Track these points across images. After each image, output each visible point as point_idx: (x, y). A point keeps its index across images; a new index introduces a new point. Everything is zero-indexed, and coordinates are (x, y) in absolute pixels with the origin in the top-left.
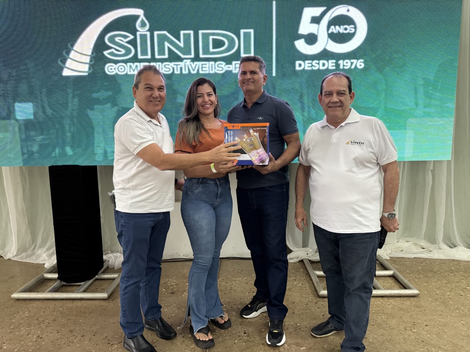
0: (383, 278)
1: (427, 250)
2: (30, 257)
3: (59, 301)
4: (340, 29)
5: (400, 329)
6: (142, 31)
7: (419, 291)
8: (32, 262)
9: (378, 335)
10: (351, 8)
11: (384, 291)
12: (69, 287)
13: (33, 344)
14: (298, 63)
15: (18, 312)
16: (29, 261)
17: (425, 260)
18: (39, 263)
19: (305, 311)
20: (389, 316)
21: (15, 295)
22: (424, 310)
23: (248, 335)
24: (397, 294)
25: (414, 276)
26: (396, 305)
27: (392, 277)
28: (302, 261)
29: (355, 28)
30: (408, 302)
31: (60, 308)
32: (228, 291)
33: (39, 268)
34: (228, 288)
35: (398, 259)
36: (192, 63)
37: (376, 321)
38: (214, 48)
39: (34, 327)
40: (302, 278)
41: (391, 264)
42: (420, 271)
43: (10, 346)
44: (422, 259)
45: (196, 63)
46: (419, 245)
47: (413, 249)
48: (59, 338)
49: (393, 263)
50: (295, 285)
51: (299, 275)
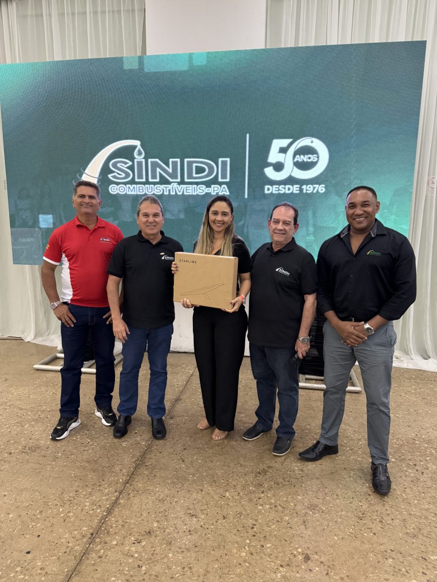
2: (45, 341)
4: (305, 158)
6: (139, 158)
10: (314, 140)
14: (266, 187)
15: (39, 378)
16: (45, 344)
21: (36, 366)
29: (318, 157)
33: (54, 350)
38: (196, 173)
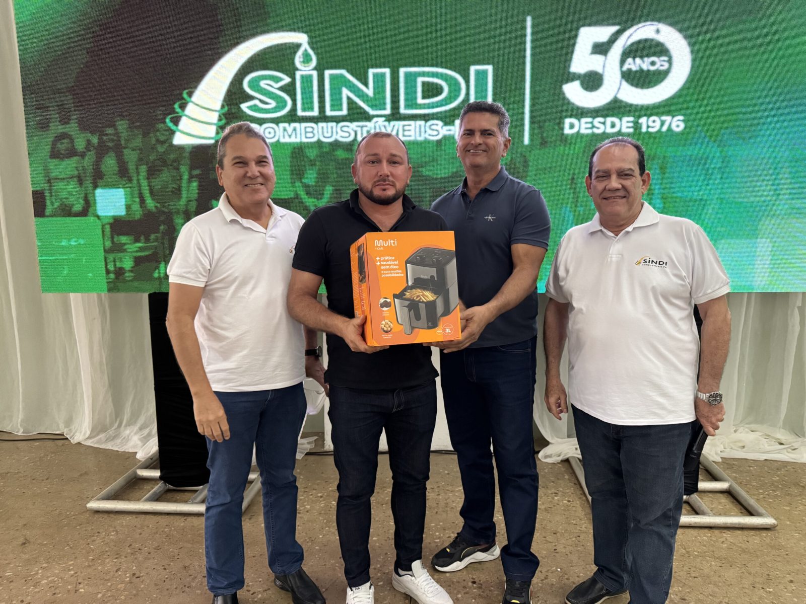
0: (710, 495)
1: (788, 448)
2: (112, 440)
3: (163, 517)
4: (644, 64)
5: (744, 586)
6: (305, 69)
7: (775, 519)
8: (116, 449)
9: (704, 595)
10: (663, 27)
11: (713, 518)
12: (178, 494)
13: (125, 586)
14: (568, 121)
15: (99, 532)
16: (111, 448)
17: (785, 464)
18: (127, 451)
19: (575, 548)
20: (723, 562)
21: (93, 505)
22: (785, 553)
23: (480, 586)
24: (736, 524)
25: (766, 493)
26: (734, 544)
27: (726, 494)
28: (567, 461)
29: (670, 62)
30: (755, 539)
31: (165, 528)
32: (441, 509)
33: (128, 460)
34: (442, 504)
35: (736, 461)
36: (386, 123)
37: (701, 571)
38: (424, 97)
39: (125, 559)
40: (567, 491)
41: (724, 471)
42: (776, 484)
43: (90, 589)
44: (779, 463)
45: (393, 123)
46: (773, 438)
47: (763, 444)
48: (167, 578)
49: (728, 468)
50: (557, 501)
51: (562, 485)
